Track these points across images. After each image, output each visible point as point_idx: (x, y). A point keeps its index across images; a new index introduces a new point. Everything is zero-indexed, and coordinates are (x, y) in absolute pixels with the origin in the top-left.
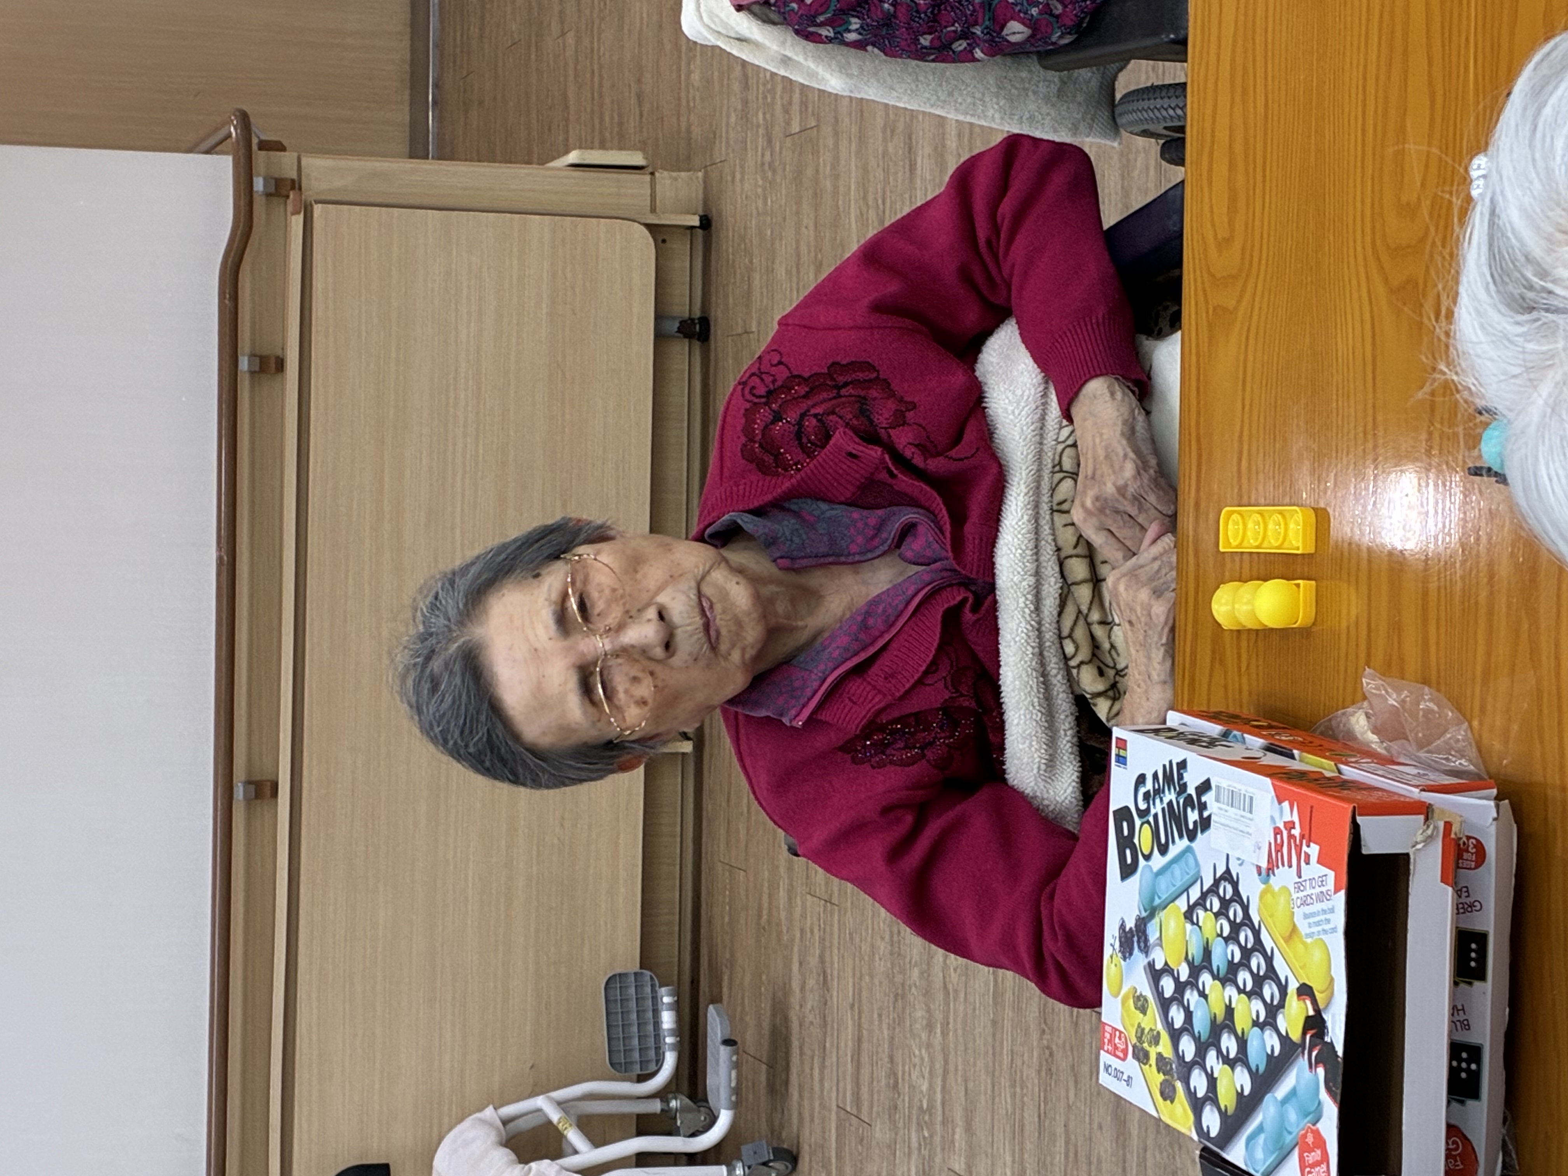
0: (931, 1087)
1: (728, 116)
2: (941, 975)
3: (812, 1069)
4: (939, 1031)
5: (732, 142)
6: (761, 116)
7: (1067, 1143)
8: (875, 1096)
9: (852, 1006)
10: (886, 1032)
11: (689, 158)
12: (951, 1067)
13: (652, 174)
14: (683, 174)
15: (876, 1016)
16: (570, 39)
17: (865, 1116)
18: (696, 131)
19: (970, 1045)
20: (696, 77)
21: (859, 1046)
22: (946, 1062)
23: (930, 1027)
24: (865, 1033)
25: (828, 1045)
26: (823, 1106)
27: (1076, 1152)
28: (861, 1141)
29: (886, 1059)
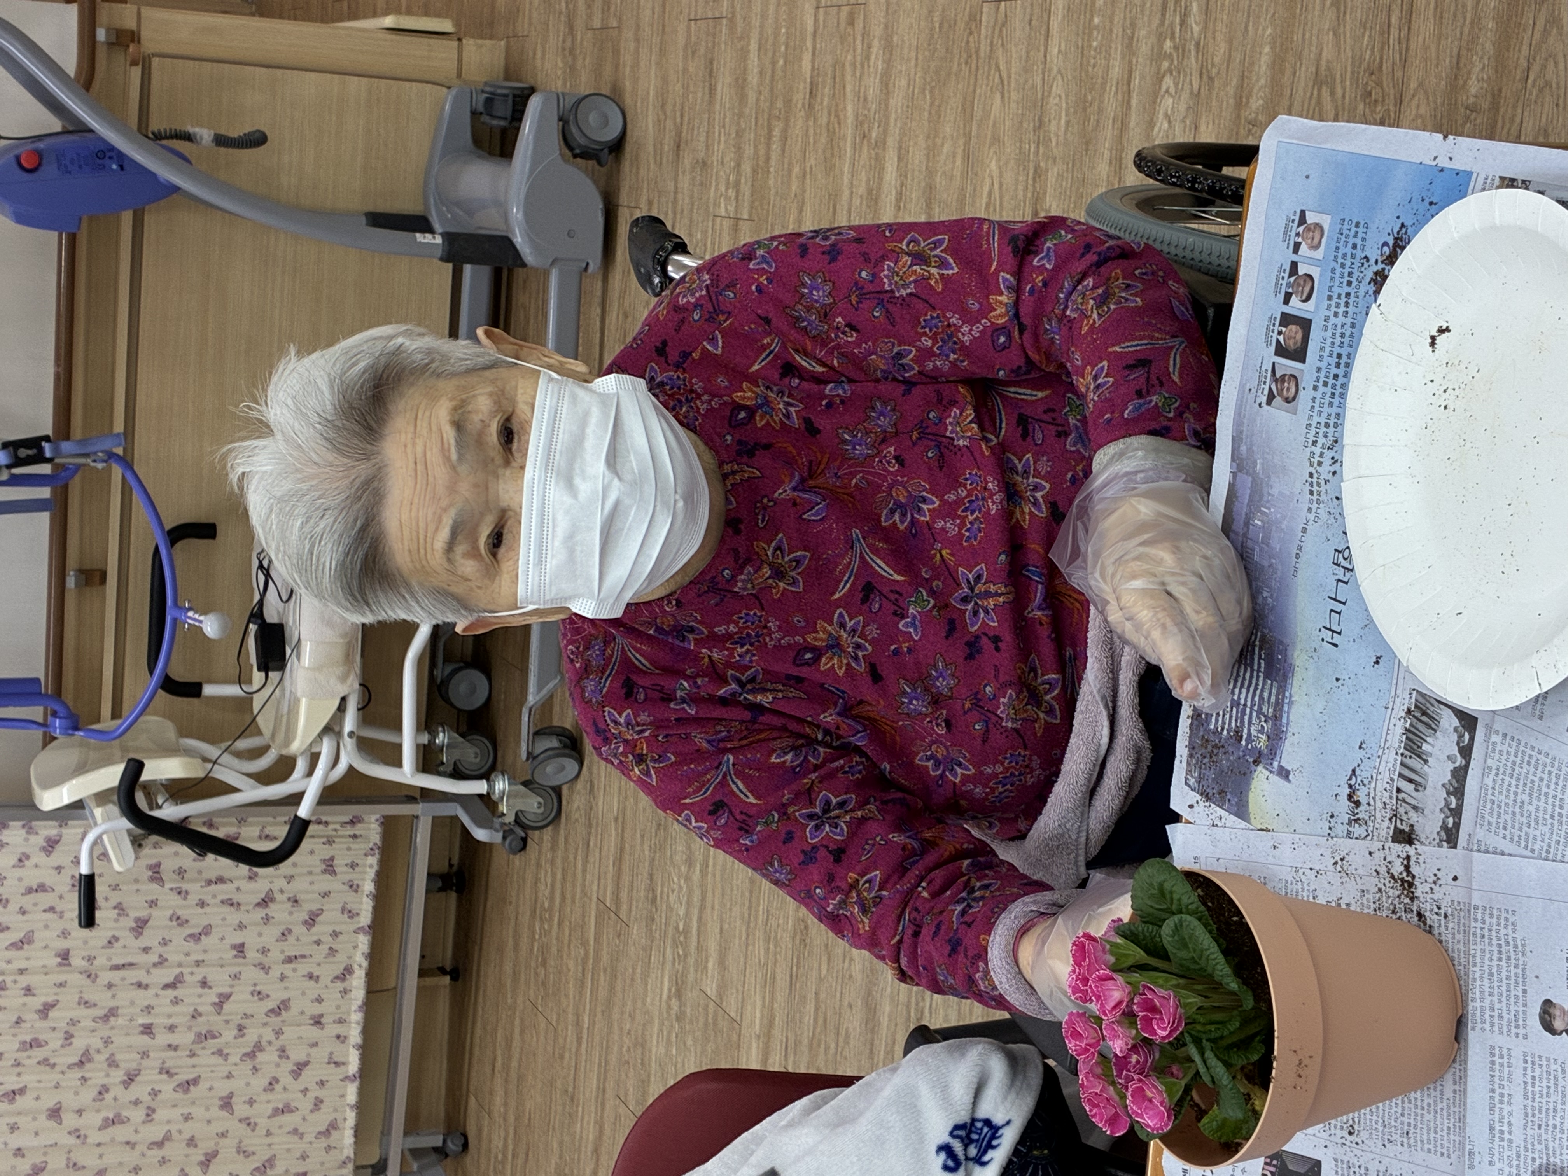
0: (688, 914)
3: (575, 858)
6: (564, 4)
7: (817, 1009)
8: (634, 903)
9: (616, 820)
10: (647, 853)
11: (491, 24)
12: (709, 905)
15: (638, 836)
17: (623, 915)
18: (500, 2)
21: (621, 856)
22: (703, 899)
24: (627, 846)
25: (591, 844)
26: (584, 893)
27: (825, 1021)
28: (619, 936)
29: (646, 875)
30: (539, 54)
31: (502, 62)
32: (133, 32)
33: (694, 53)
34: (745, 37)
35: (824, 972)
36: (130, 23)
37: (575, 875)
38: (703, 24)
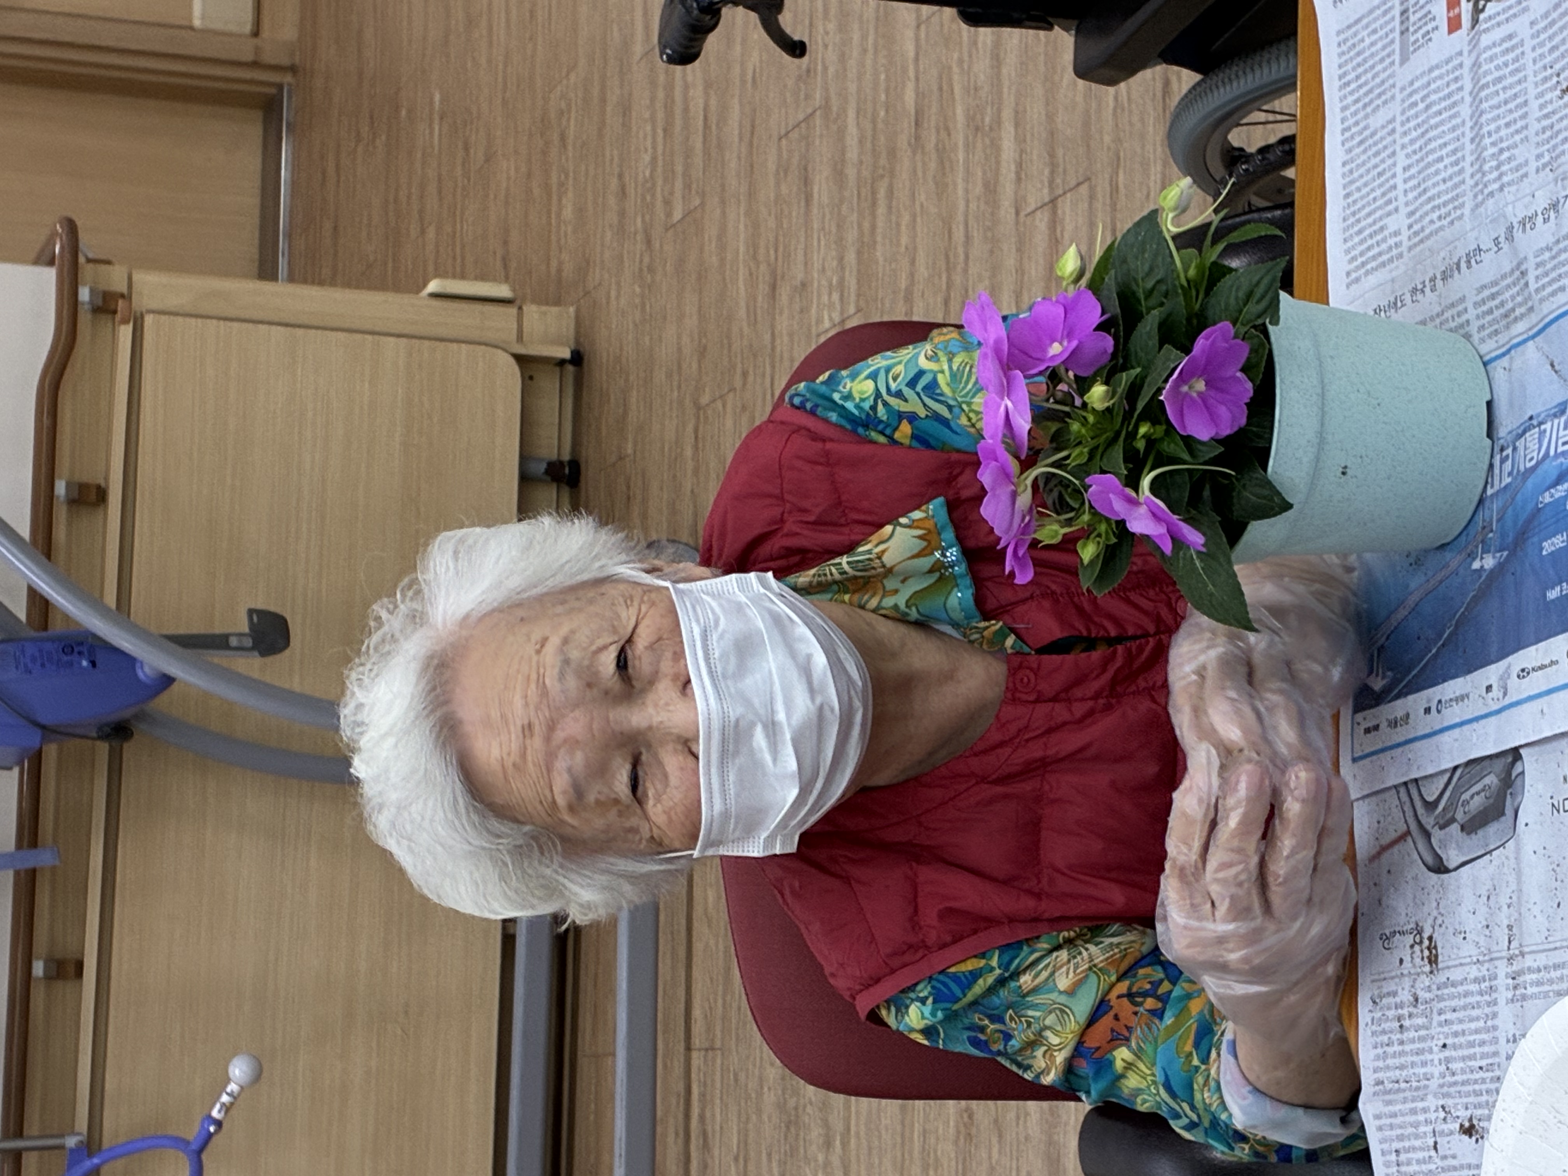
1: (603, 236)
5: (606, 262)
6: (639, 220)
11: (559, 294)
13: (520, 308)
14: (555, 310)
18: (568, 267)
30: (613, 295)
31: (571, 332)
32: (122, 294)
33: (786, 171)
36: (120, 287)
38: (794, 135)
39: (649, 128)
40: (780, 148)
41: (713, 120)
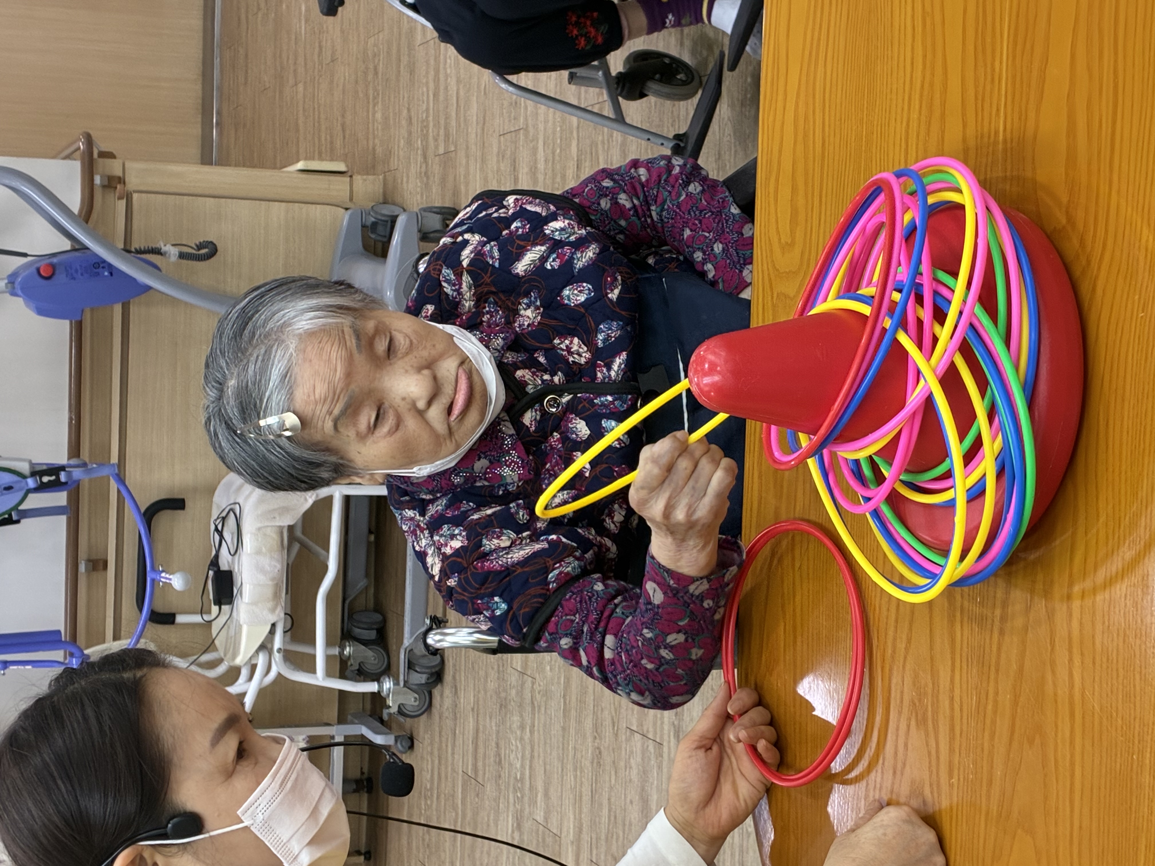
0: (523, 766)
1: (399, 141)
2: (530, 695)
3: (447, 746)
4: (528, 730)
5: (401, 158)
6: (419, 142)
7: (610, 811)
8: (487, 768)
9: (473, 709)
10: (494, 728)
11: (374, 167)
12: (536, 754)
13: (351, 176)
14: (371, 177)
15: (488, 717)
16: (301, 88)
17: (480, 780)
18: (379, 150)
19: (548, 741)
20: (379, 115)
21: (477, 735)
22: (532, 750)
23: (522, 727)
24: (481, 727)
25: (457, 732)
26: (454, 770)
27: (615, 817)
28: (478, 795)
29: (494, 745)
30: (405, 179)
31: (381, 191)
32: (119, 178)
33: (503, 156)
34: (535, 139)
35: (613, 781)
36: (118, 172)
37: (447, 759)
38: (508, 136)
39: (425, 89)
40: (500, 142)
41: (462, 104)
